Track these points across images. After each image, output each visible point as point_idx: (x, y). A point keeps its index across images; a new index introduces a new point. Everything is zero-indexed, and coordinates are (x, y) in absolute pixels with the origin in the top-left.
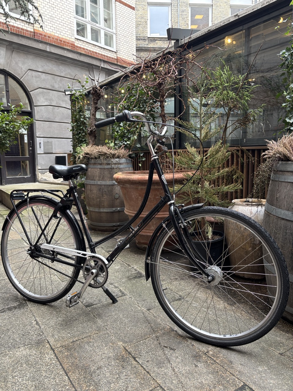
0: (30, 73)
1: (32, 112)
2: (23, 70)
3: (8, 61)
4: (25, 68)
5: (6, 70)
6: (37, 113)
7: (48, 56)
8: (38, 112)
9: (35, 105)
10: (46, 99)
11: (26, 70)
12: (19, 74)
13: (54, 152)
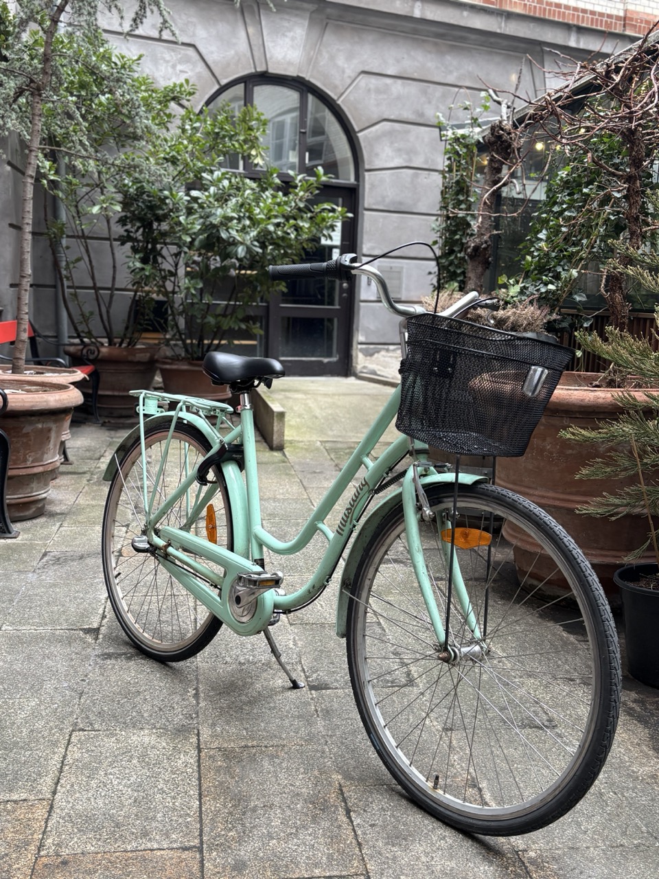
0: (364, 81)
1: (358, 185)
2: (346, 75)
3: (312, 53)
4: (351, 68)
5: (303, 78)
6: (370, 189)
7: (415, 32)
8: (373, 186)
9: (367, 167)
10: (399, 150)
11: (353, 75)
12: (336, 87)
13: (403, 297)
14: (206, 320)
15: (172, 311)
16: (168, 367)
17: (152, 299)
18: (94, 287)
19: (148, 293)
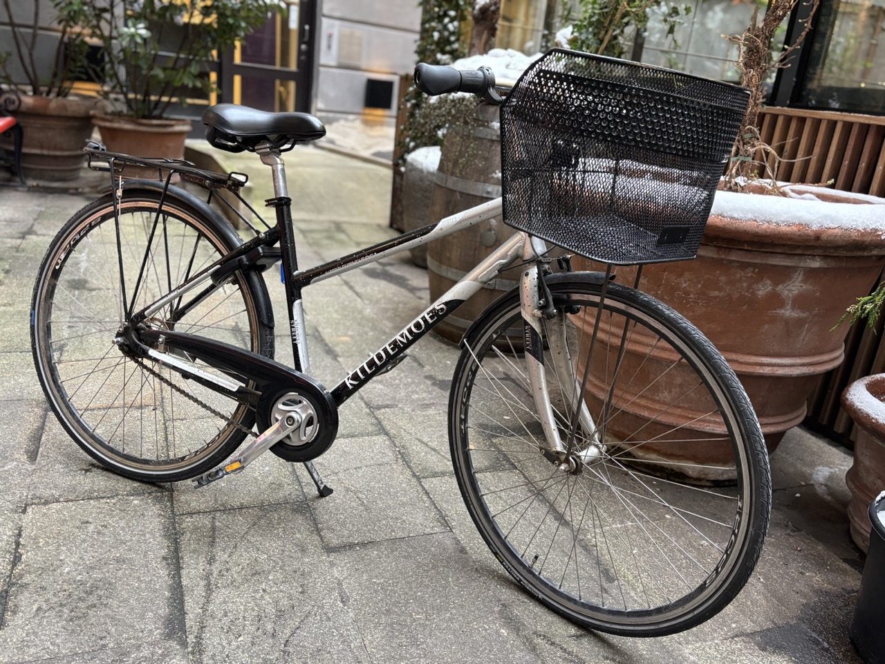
13: (363, 65)
14: (153, 72)
15: (111, 59)
16: (108, 124)
17: (84, 43)
18: (12, 24)
19: (79, 35)
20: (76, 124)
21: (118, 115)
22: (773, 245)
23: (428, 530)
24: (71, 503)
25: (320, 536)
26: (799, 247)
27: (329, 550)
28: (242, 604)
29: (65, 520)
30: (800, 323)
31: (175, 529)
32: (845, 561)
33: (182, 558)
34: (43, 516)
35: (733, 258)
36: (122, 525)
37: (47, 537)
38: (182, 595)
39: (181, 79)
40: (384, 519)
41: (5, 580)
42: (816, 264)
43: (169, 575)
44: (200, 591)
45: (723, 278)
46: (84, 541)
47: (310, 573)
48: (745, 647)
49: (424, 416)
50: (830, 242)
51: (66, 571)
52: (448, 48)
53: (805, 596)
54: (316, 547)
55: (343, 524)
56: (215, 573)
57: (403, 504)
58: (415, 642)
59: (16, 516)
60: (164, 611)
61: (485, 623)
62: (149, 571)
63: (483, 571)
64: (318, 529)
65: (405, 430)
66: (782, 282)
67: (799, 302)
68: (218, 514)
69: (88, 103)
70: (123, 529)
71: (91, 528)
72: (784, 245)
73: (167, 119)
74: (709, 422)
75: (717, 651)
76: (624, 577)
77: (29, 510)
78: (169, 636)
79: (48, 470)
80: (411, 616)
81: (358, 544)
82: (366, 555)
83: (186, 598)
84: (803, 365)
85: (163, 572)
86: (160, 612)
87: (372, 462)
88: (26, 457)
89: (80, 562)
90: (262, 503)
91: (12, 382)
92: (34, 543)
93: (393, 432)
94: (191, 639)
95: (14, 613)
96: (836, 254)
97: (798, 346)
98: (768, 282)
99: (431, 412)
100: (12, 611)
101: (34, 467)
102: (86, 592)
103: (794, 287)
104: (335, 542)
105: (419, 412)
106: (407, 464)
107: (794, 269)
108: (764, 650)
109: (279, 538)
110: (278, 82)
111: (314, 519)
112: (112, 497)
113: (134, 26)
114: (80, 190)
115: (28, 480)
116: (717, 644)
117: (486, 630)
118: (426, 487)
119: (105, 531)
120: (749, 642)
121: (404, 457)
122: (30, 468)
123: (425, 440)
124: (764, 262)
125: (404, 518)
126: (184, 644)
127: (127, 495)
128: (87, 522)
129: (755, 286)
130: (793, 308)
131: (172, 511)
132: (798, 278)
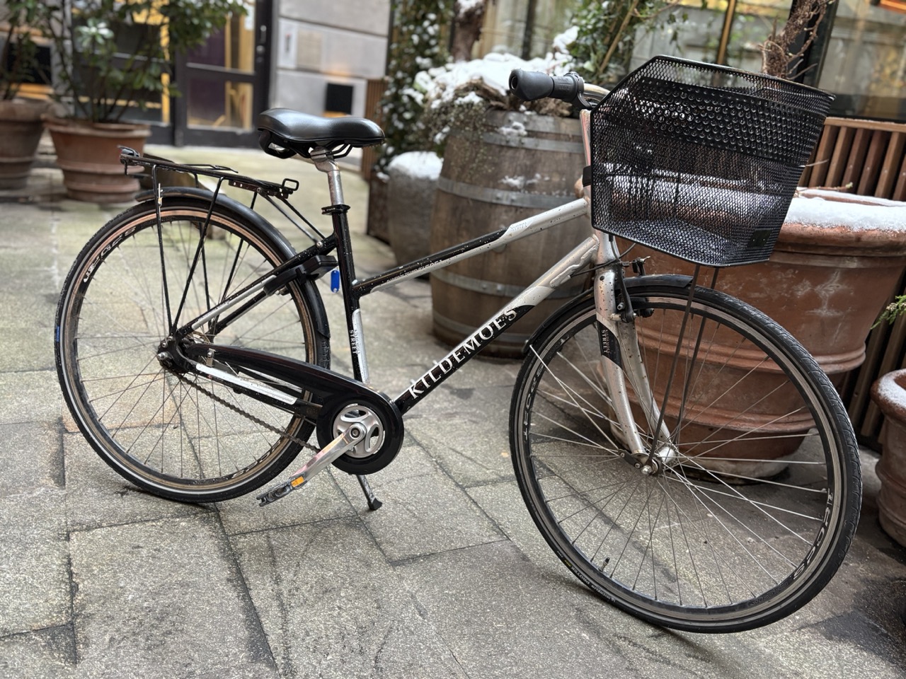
13: (323, 67)
14: (112, 74)
16: (61, 129)
17: (33, 43)
19: (27, 35)
20: (24, 129)
21: (72, 119)
22: (816, 247)
23: (485, 540)
24: (115, 529)
25: (381, 549)
26: (840, 248)
27: (394, 563)
28: (321, 623)
29: (114, 546)
30: (834, 321)
31: (231, 549)
32: (882, 550)
33: (247, 579)
34: (89, 543)
35: (776, 260)
36: (175, 548)
37: (100, 564)
38: (258, 617)
39: (140, 81)
40: (440, 530)
41: (67, 612)
42: (854, 265)
43: (238, 597)
44: (275, 611)
45: (764, 280)
46: (140, 566)
47: (380, 588)
48: (813, 637)
49: (451, 425)
50: (869, 243)
51: (130, 597)
52: (428, 52)
53: (854, 586)
54: (380, 561)
55: (401, 537)
56: (285, 593)
57: (455, 515)
58: (502, 651)
59: (60, 544)
60: (244, 634)
61: (565, 628)
62: (217, 594)
63: (551, 577)
64: (376, 544)
65: (436, 441)
66: (821, 282)
67: (836, 302)
68: (271, 533)
69: (37, 106)
70: (177, 551)
71: (144, 552)
72: (826, 247)
73: (123, 123)
74: (745, 421)
75: (789, 642)
76: (685, 576)
77: (73, 537)
78: (255, 659)
79: (81, 495)
80: (492, 625)
81: (420, 556)
82: (431, 567)
83: (262, 620)
84: (835, 363)
85: (232, 594)
86: (240, 635)
87: (413, 473)
88: (53, 482)
89: (142, 588)
90: (314, 519)
91: (16, 404)
92: (88, 571)
93: (424, 442)
94: (279, 660)
95: (87, 645)
96: (873, 255)
97: (831, 345)
98: (808, 283)
99: (457, 421)
100: (83, 644)
101: (65, 492)
102: (158, 619)
103: (831, 288)
104: (397, 555)
105: (445, 422)
106: (448, 474)
107: (832, 270)
108: (830, 639)
109: (341, 554)
110: (228, 85)
111: (371, 533)
112: (157, 520)
113: (95, 25)
114: (30, 199)
115: (63, 506)
116: (787, 636)
117: (568, 635)
118: (473, 496)
119: (160, 555)
120: (815, 633)
121: (442, 466)
122: (62, 493)
123: (459, 449)
124: (805, 263)
125: (459, 528)
126: (273, 666)
127: (172, 517)
128: (138, 547)
129: (794, 287)
130: (829, 307)
131: (224, 531)
132: (836, 277)
